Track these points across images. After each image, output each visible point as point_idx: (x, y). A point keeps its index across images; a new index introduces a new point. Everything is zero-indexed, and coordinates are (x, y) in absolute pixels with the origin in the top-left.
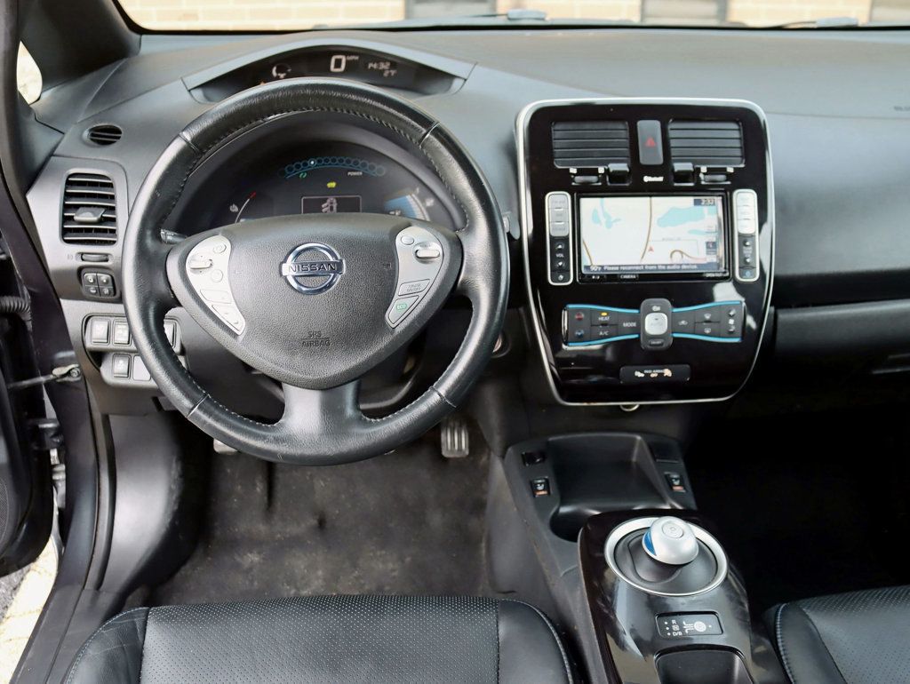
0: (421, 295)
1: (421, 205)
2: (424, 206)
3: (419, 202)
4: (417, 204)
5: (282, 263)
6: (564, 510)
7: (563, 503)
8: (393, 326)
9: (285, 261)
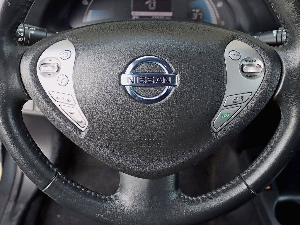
0: (243, 105)
1: (214, 6)
2: (216, 6)
3: (212, 3)
4: (211, 5)
5: (121, 73)
6: (282, 198)
7: (282, 194)
8: (216, 131)
9: (124, 72)
